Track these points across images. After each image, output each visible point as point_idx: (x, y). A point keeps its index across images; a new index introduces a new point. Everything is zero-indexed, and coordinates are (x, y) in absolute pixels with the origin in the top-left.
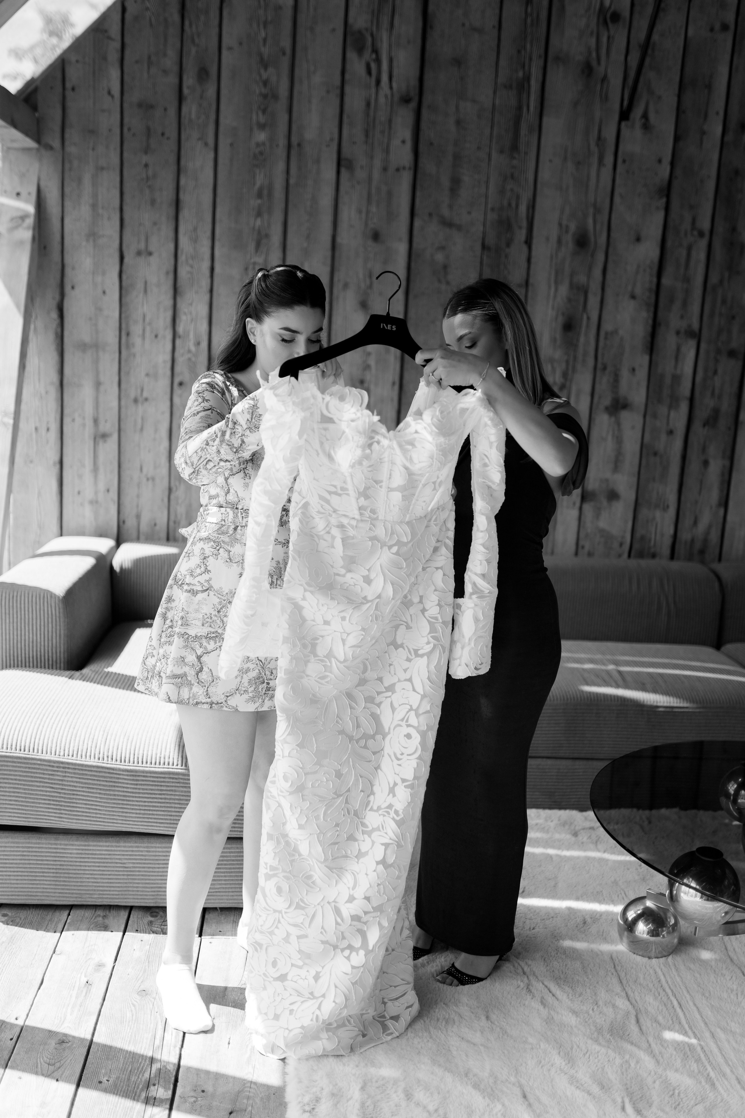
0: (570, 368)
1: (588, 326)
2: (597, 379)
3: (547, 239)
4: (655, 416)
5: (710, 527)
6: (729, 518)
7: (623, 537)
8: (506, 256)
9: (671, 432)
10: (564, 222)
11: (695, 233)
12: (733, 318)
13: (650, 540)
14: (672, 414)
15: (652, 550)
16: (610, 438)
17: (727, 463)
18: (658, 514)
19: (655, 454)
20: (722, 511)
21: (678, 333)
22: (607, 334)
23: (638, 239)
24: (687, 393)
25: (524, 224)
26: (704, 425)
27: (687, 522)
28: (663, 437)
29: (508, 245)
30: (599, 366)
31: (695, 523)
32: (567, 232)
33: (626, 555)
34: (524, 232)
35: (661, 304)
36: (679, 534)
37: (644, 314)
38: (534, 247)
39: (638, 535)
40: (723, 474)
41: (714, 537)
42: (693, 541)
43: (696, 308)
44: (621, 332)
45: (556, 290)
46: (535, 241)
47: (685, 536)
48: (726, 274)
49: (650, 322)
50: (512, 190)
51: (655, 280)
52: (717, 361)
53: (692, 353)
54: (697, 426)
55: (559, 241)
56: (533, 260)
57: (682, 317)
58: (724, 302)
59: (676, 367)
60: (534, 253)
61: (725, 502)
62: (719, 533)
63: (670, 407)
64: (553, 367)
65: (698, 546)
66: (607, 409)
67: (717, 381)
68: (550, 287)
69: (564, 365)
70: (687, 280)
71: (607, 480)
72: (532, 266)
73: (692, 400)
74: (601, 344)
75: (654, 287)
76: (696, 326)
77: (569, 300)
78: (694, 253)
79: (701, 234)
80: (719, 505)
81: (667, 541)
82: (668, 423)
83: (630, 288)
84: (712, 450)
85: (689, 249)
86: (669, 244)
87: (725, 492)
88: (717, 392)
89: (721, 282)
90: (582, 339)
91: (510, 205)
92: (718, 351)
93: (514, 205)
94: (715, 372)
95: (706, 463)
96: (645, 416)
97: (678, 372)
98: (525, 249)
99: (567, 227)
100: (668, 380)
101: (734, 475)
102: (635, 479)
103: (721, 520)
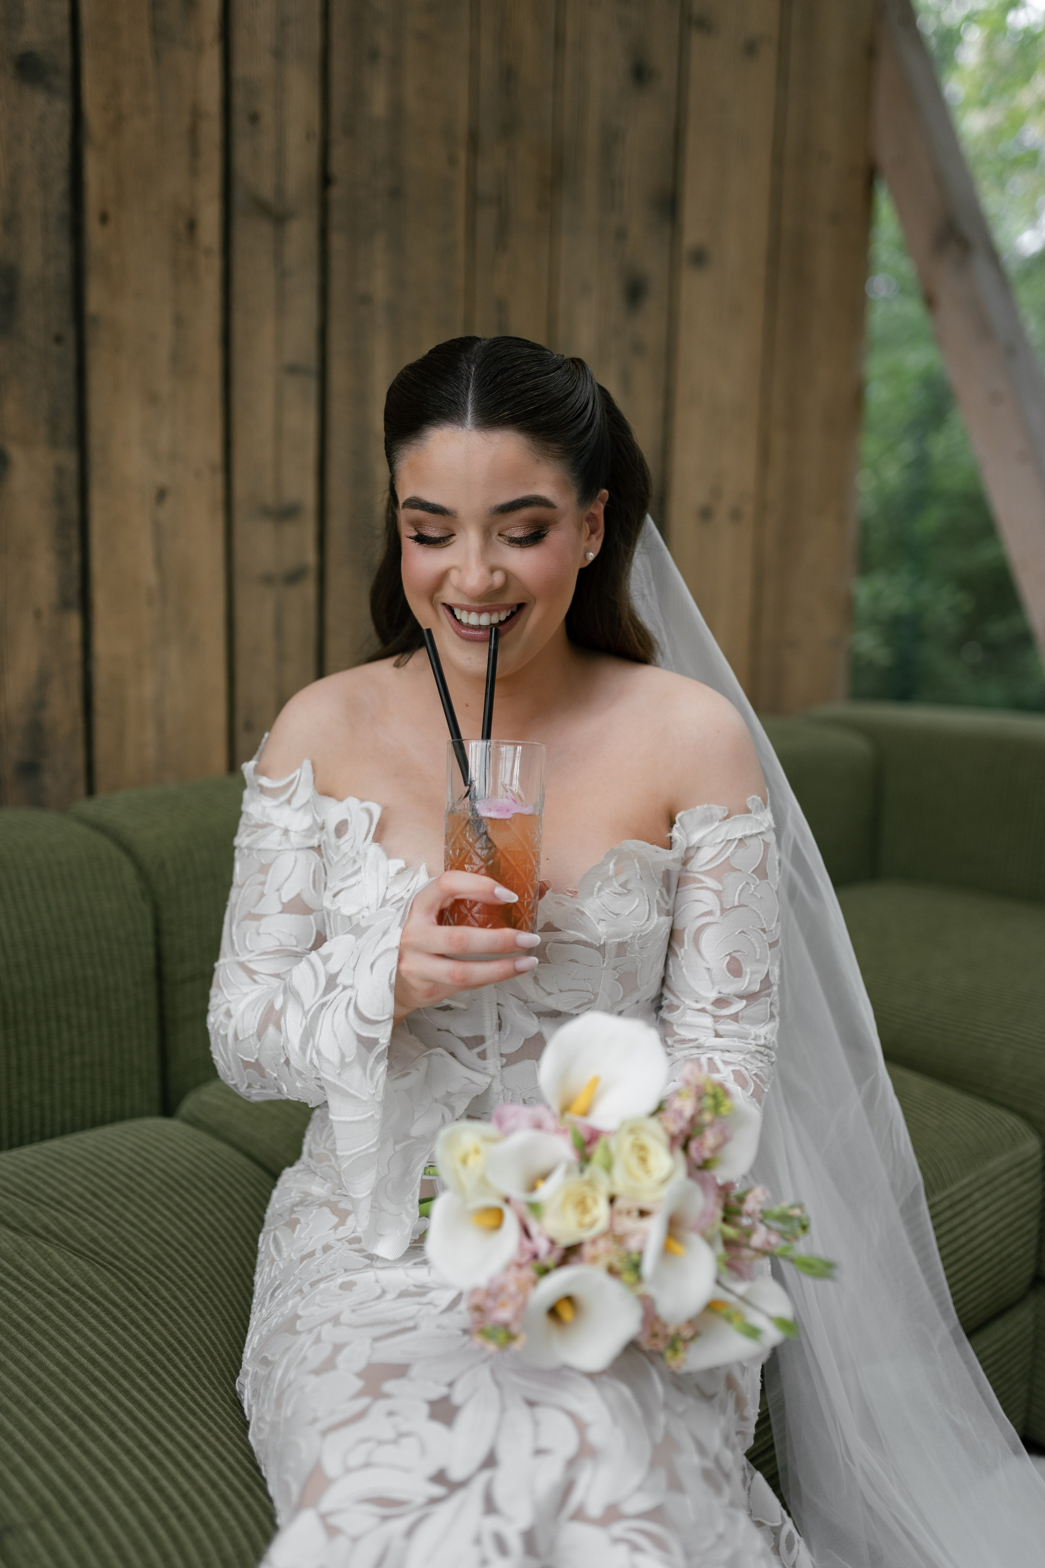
5: (43, 681)
6: (101, 645)
17: (70, 461)
20: (74, 623)
40: (60, 500)
41: (63, 709)
61: (80, 597)
62: (76, 701)
65: (14, 751)
80: (64, 605)
84: (12, 413)
87: (76, 558)
101: (97, 499)
103: (76, 654)
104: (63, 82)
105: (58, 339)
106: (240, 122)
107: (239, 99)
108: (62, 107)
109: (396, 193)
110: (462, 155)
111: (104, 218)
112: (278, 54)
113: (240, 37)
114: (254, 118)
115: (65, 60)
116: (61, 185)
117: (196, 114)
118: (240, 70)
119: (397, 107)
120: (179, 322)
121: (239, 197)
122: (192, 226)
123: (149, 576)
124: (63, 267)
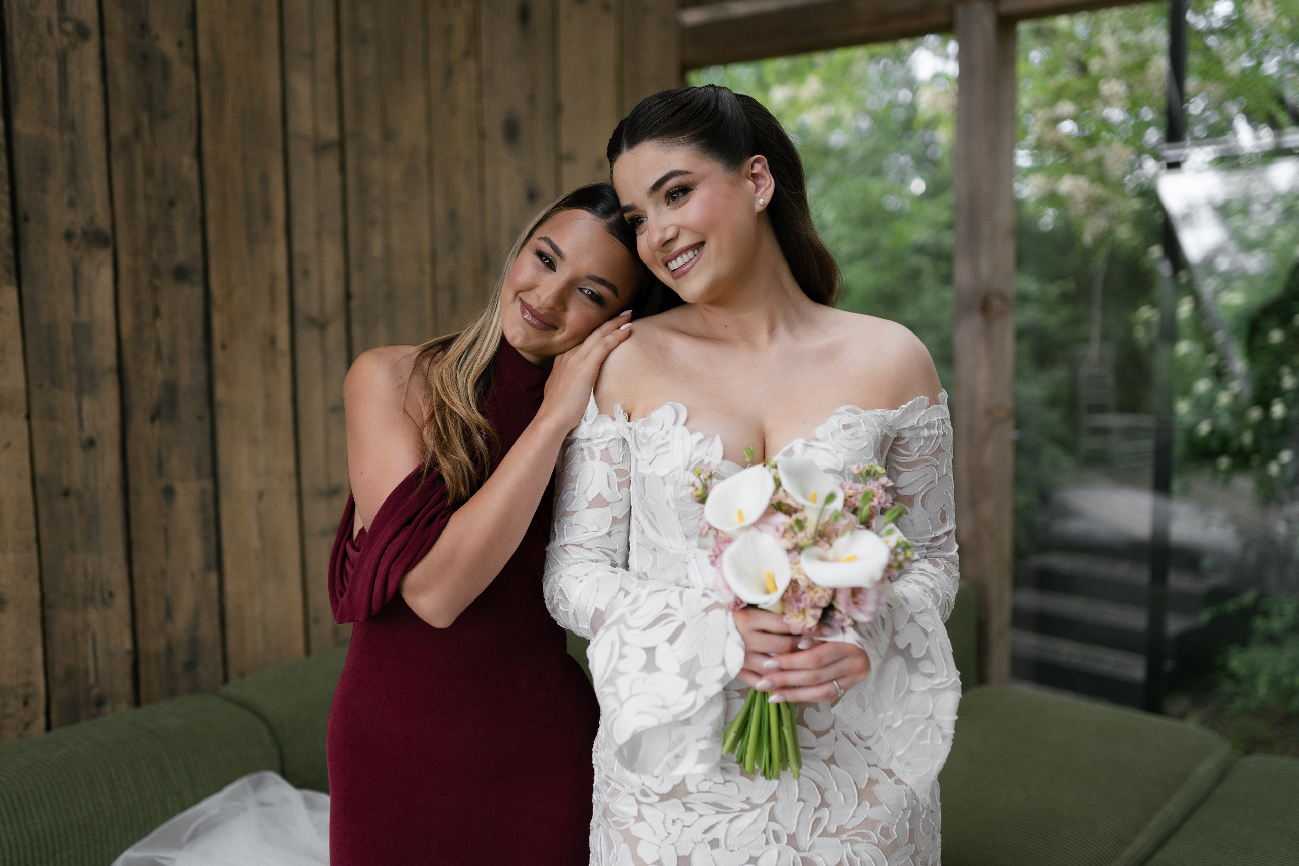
4: (51, 415)
5: (197, 613)
6: (230, 587)
7: (28, 684)
9: (91, 443)
11: (69, 27)
12: (172, 203)
13: (86, 672)
14: (87, 405)
15: (95, 692)
17: (208, 485)
18: (93, 615)
19: (66, 494)
20: (213, 577)
21: (69, 236)
24: (109, 359)
26: (153, 419)
27: (152, 615)
28: (77, 455)
31: (169, 613)
33: (41, 722)
35: (23, 174)
36: (141, 643)
39: (58, 671)
40: (203, 508)
41: (208, 628)
42: (170, 649)
43: (96, 184)
47: (154, 644)
48: (145, 118)
52: (155, 290)
53: (106, 275)
54: (140, 423)
57: (72, 204)
58: (149, 172)
59: (77, 308)
61: (216, 561)
62: (216, 622)
63: (80, 393)
65: (181, 656)
67: (163, 330)
70: (69, 125)
73: (120, 370)
76: (103, 221)
78: (73, 71)
79: (82, 32)
80: (207, 568)
81: (124, 666)
82: (81, 426)
84: (176, 464)
85: (63, 60)
87: (213, 540)
88: (165, 350)
89: (137, 131)
92: (155, 271)
94: (156, 313)
95: (169, 492)
96: (28, 417)
97: (84, 318)
100: (65, 335)
101: (225, 504)
102: (33, 554)
103: (215, 595)
104: (198, 277)
105: (200, 418)
106: (298, 277)
107: (297, 266)
108: (199, 291)
109: (390, 297)
110: (427, 267)
111: (224, 346)
112: (318, 235)
113: (297, 231)
114: (306, 273)
115: (199, 264)
116: (199, 332)
117: (273, 278)
118: (298, 248)
119: (388, 250)
120: (268, 396)
121: (299, 318)
122: (273, 341)
123: (256, 543)
124: (202, 378)
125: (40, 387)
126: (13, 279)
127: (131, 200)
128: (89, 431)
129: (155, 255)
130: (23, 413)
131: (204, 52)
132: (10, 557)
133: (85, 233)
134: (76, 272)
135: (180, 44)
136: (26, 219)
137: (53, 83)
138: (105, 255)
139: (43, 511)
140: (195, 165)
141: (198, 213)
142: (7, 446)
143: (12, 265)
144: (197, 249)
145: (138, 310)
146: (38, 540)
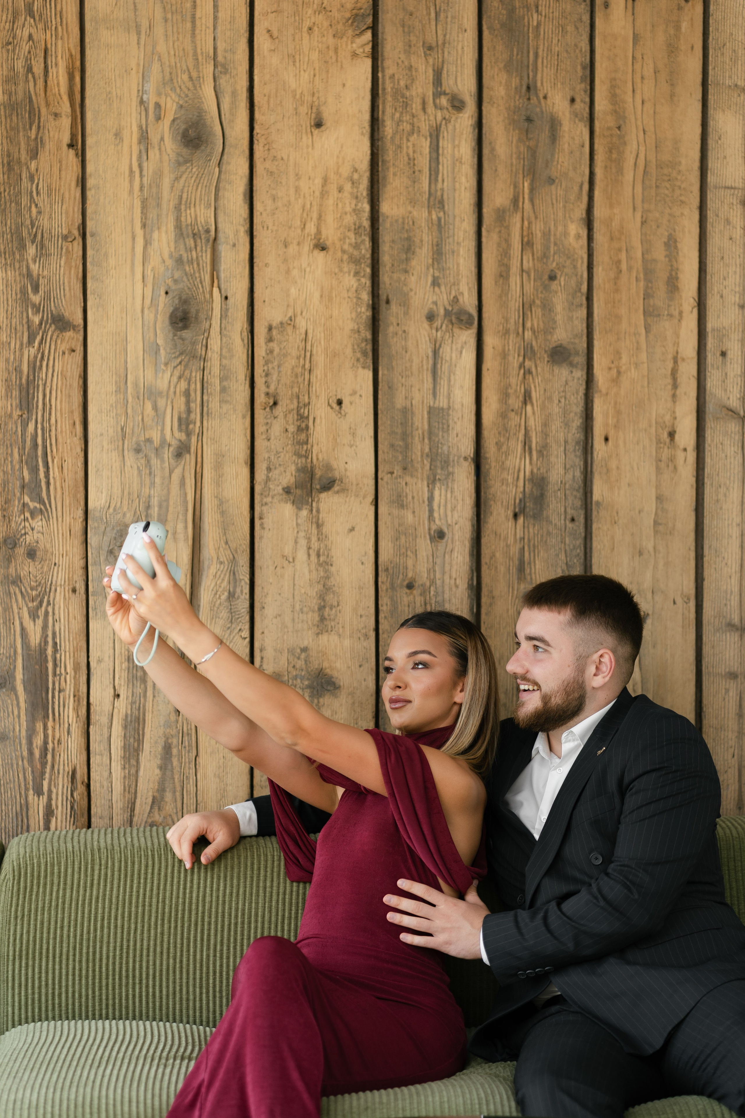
0: (196, 407)
1: (224, 314)
2: (259, 429)
3: (118, 135)
4: (400, 502)
8: (32, 178)
9: (441, 535)
10: (151, 98)
11: (444, 101)
12: (552, 278)
14: (440, 493)
16: (301, 555)
21: (431, 317)
22: (270, 328)
23: (319, 125)
24: (468, 448)
25: (66, 107)
26: (516, 516)
28: (425, 546)
29: (34, 154)
30: (260, 398)
32: (158, 118)
34: (66, 122)
35: (386, 258)
37: (350, 281)
38: (89, 155)
43: (463, 261)
44: (301, 323)
45: (147, 243)
46: (89, 141)
48: (527, 185)
49: (366, 297)
50: (30, 37)
51: (367, 207)
52: (528, 373)
53: (469, 357)
54: (499, 519)
55: (144, 138)
56: (90, 182)
57: (435, 283)
58: (527, 244)
59: (436, 393)
60: (90, 168)
63: (432, 481)
64: (155, 408)
66: (287, 491)
67: (535, 416)
68: (134, 238)
69: (180, 403)
70: (439, 202)
71: (304, 650)
72: (89, 194)
73: (478, 460)
74: (260, 352)
75: (366, 224)
76: (468, 301)
77: (179, 261)
78: (446, 146)
79: (459, 104)
82: (432, 516)
83: (311, 228)
85: (435, 135)
86: (388, 128)
88: (536, 439)
89: (515, 201)
90: (215, 343)
91: (29, 69)
92: (530, 352)
93: (38, 69)
94: (527, 398)
96: (375, 501)
97: (442, 402)
98: (71, 158)
99: (158, 106)
100: (422, 422)
125: (392, 473)
126: (370, 362)
127: (503, 276)
128: (438, 523)
129: (528, 334)
130: (371, 497)
131: (601, 104)
132: (347, 642)
133: (448, 313)
134: (436, 352)
135: (573, 100)
136: (388, 302)
137: (423, 162)
138: (468, 336)
139: (384, 601)
140: (584, 233)
141: (584, 288)
142: (352, 529)
143: (369, 347)
144: (581, 326)
145: (505, 395)
146: (377, 630)
